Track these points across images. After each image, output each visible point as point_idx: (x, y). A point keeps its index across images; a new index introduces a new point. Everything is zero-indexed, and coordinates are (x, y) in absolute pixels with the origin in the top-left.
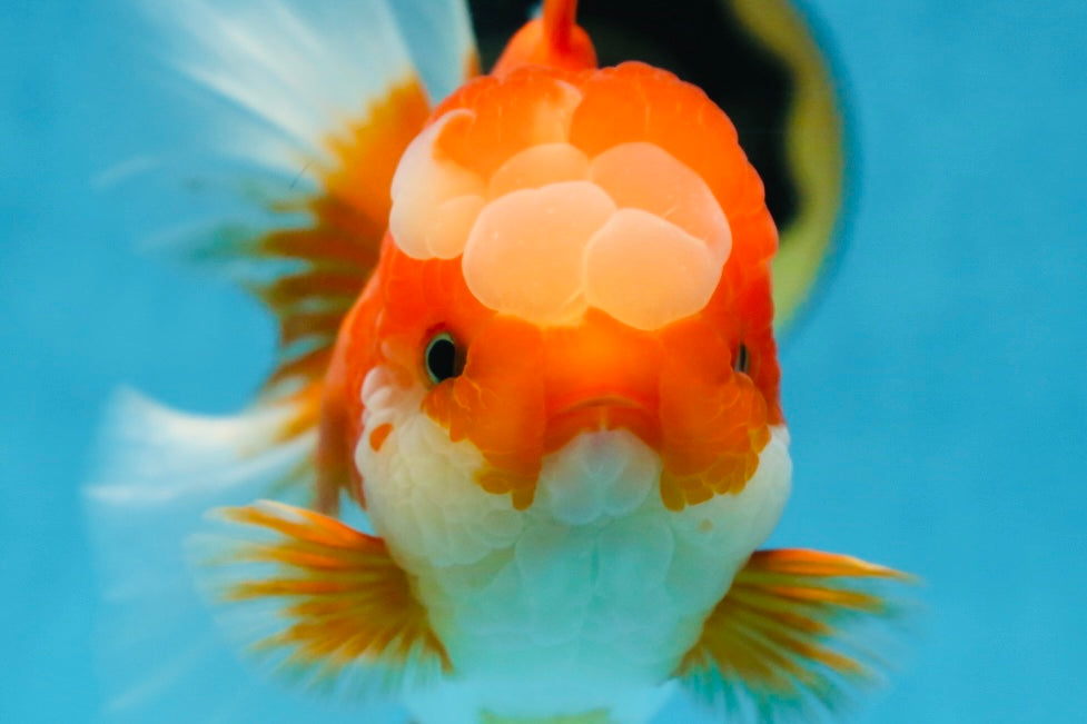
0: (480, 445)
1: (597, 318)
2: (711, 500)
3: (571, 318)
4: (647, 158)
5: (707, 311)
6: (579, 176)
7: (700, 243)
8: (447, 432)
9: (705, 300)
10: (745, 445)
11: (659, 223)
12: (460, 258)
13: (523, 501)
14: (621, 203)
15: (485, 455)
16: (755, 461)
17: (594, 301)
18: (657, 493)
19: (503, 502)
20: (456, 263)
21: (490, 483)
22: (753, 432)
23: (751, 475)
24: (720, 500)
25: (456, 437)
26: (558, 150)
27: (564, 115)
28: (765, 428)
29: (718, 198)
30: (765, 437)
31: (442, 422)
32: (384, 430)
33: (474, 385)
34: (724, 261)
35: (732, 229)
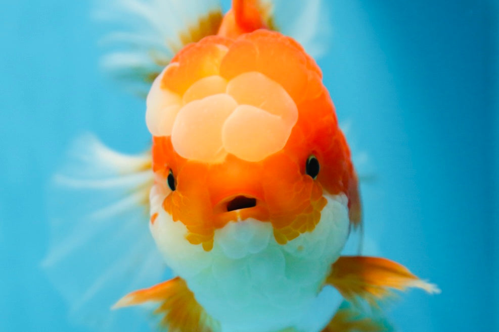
0: (185, 223)
1: (231, 158)
2: (299, 237)
3: (221, 160)
4: (257, 79)
6: (222, 91)
7: (278, 117)
8: (172, 217)
9: (284, 144)
10: (310, 209)
11: (256, 111)
12: (170, 136)
13: (208, 248)
14: (240, 102)
15: (188, 228)
16: (318, 216)
17: (230, 151)
18: (273, 238)
19: (199, 248)
21: (192, 240)
22: (314, 203)
23: (318, 222)
24: (303, 236)
25: (175, 220)
26: (215, 79)
27: (217, 61)
28: (323, 199)
29: (292, 94)
30: (323, 203)
31: (170, 213)
32: (155, 216)
33: (180, 195)
34: (293, 124)
35: (300, 107)
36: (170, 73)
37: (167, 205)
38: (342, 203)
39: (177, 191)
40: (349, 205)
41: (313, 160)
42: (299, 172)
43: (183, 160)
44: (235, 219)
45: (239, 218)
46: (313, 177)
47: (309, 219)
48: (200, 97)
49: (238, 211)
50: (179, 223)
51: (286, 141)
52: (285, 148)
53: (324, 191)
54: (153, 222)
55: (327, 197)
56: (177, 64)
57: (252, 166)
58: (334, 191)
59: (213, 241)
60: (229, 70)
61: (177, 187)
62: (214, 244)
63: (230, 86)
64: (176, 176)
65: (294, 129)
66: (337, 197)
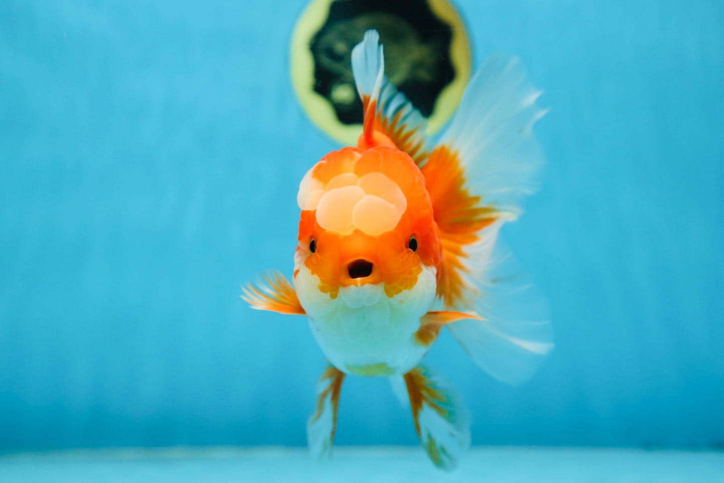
0: (319, 276)
1: (357, 232)
2: (402, 293)
3: (349, 233)
4: (379, 177)
5: (397, 228)
6: (355, 184)
7: (393, 206)
8: (310, 271)
9: (395, 225)
10: (411, 273)
11: (380, 200)
12: (315, 211)
13: (334, 296)
14: (367, 193)
15: (321, 279)
16: (416, 279)
17: (357, 226)
18: (385, 294)
19: (327, 296)
20: (314, 212)
21: (323, 289)
22: (414, 269)
23: (415, 283)
24: (405, 292)
25: (313, 273)
26: (350, 175)
27: (353, 163)
28: (420, 267)
29: (403, 190)
30: (420, 270)
31: (309, 268)
32: (297, 271)
33: (318, 256)
34: (403, 212)
35: (408, 201)
36: (320, 167)
37: (308, 263)
38: (433, 273)
39: (316, 253)
40: (437, 275)
41: (413, 240)
42: (404, 246)
43: (323, 230)
44: (356, 284)
45: (359, 284)
46: (414, 251)
47: (410, 281)
48: (339, 187)
49: (359, 279)
50: (316, 277)
51: (397, 222)
52: (395, 229)
53: (421, 263)
54: (295, 276)
55: (423, 267)
56: (325, 162)
57: (370, 239)
58: (427, 264)
59: (338, 292)
60: (360, 170)
61: (316, 250)
62: (338, 295)
63: (360, 180)
64: (316, 243)
65: (403, 216)
66: (429, 268)
